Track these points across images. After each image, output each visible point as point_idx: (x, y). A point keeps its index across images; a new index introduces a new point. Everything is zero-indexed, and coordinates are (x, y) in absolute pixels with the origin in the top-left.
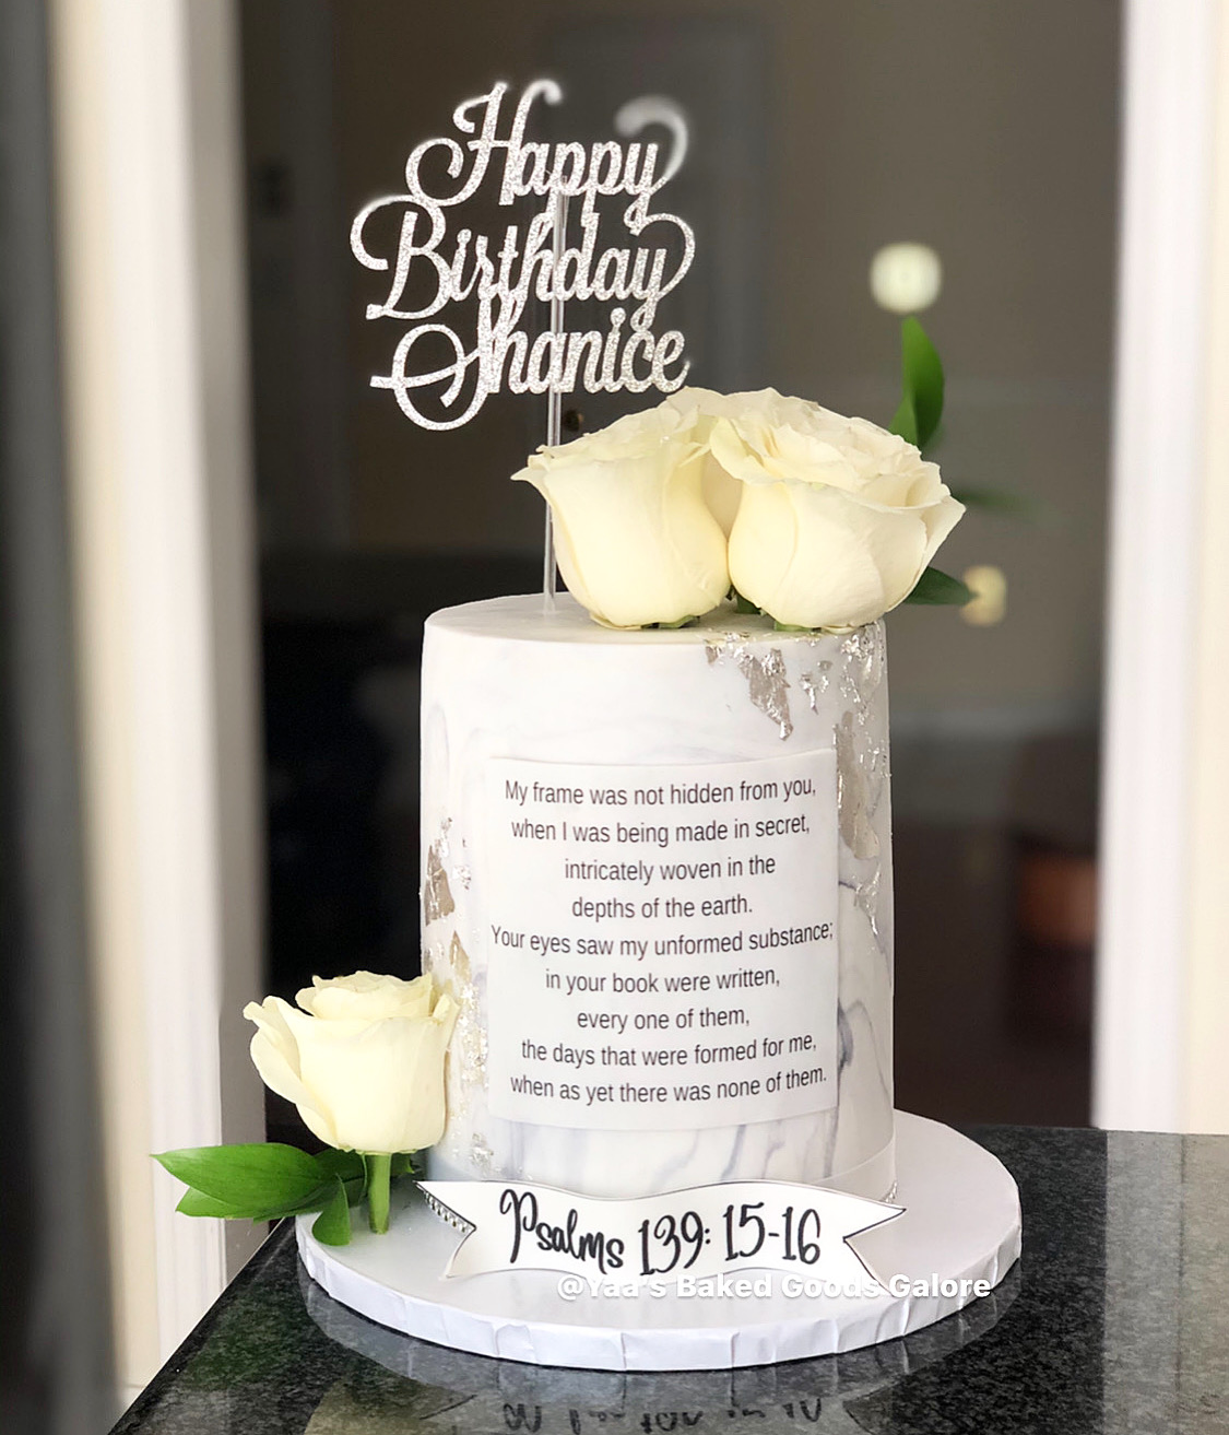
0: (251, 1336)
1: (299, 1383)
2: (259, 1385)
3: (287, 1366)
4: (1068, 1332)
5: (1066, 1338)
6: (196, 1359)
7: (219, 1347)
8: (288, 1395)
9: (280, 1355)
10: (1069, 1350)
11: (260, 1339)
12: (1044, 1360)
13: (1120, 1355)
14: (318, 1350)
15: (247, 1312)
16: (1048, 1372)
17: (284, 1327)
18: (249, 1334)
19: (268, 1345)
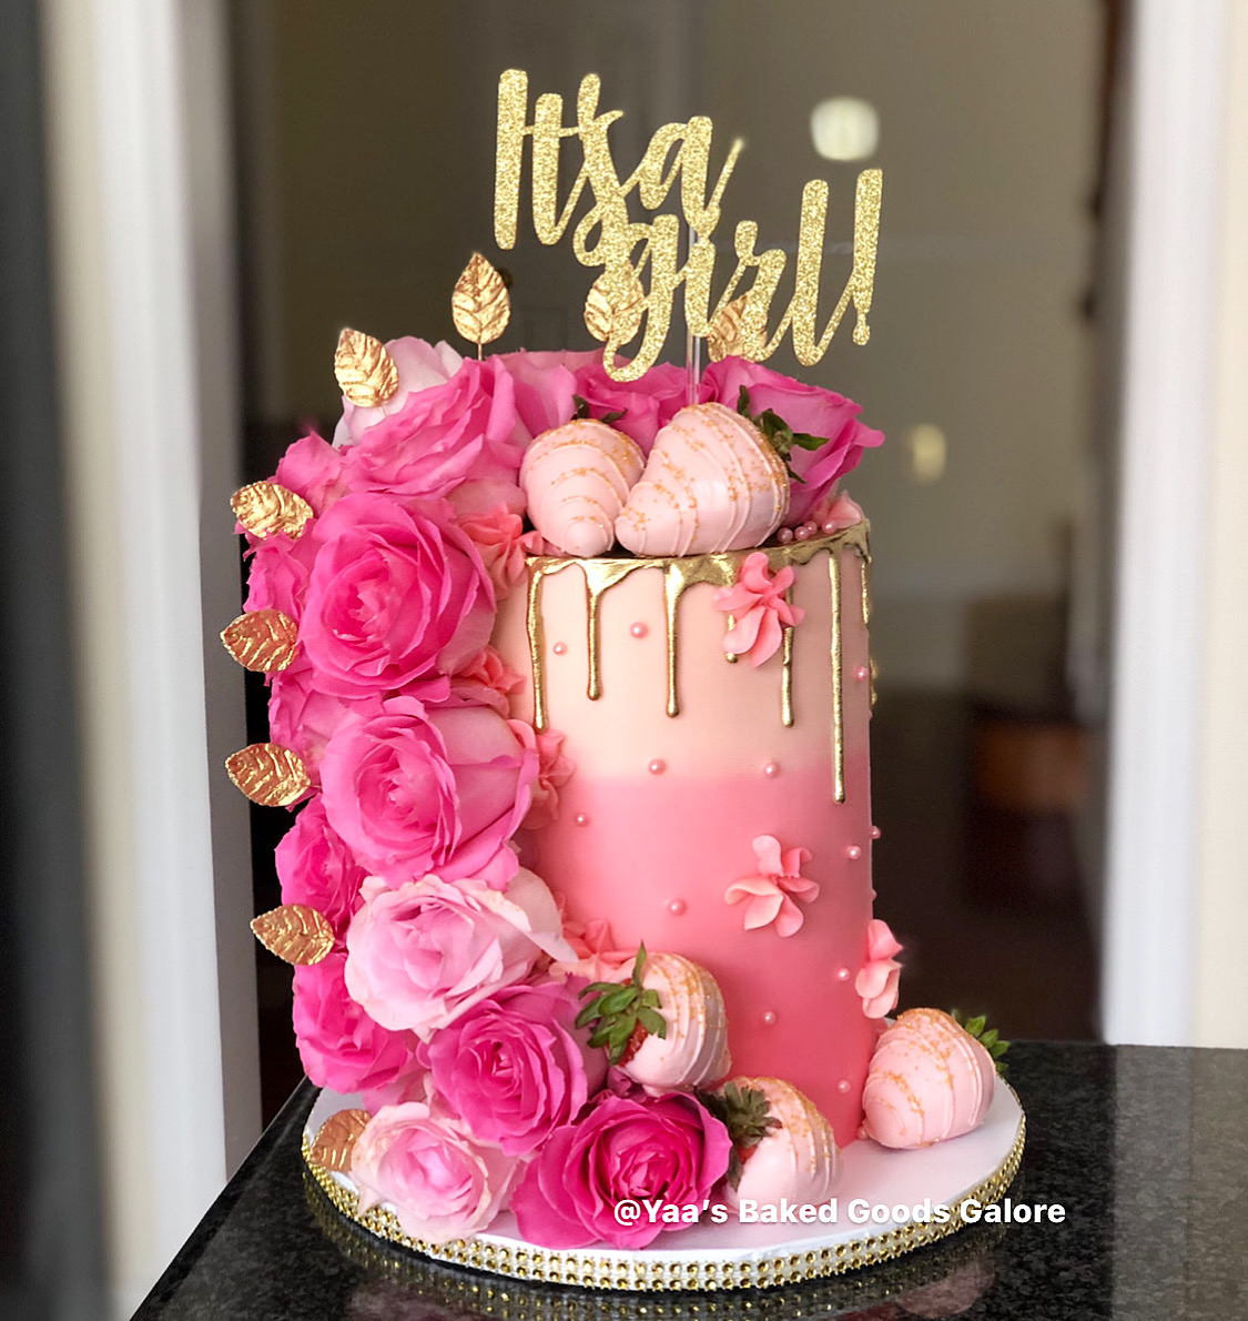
1: (283, 1312)
4: (1028, 1252)
5: (1027, 1258)
6: (182, 1287)
7: (202, 1275)
9: (262, 1282)
10: (1029, 1270)
11: (242, 1266)
12: (1005, 1281)
13: (1078, 1275)
14: (300, 1277)
15: (228, 1239)
16: (1010, 1292)
17: (266, 1254)
19: (252, 1272)
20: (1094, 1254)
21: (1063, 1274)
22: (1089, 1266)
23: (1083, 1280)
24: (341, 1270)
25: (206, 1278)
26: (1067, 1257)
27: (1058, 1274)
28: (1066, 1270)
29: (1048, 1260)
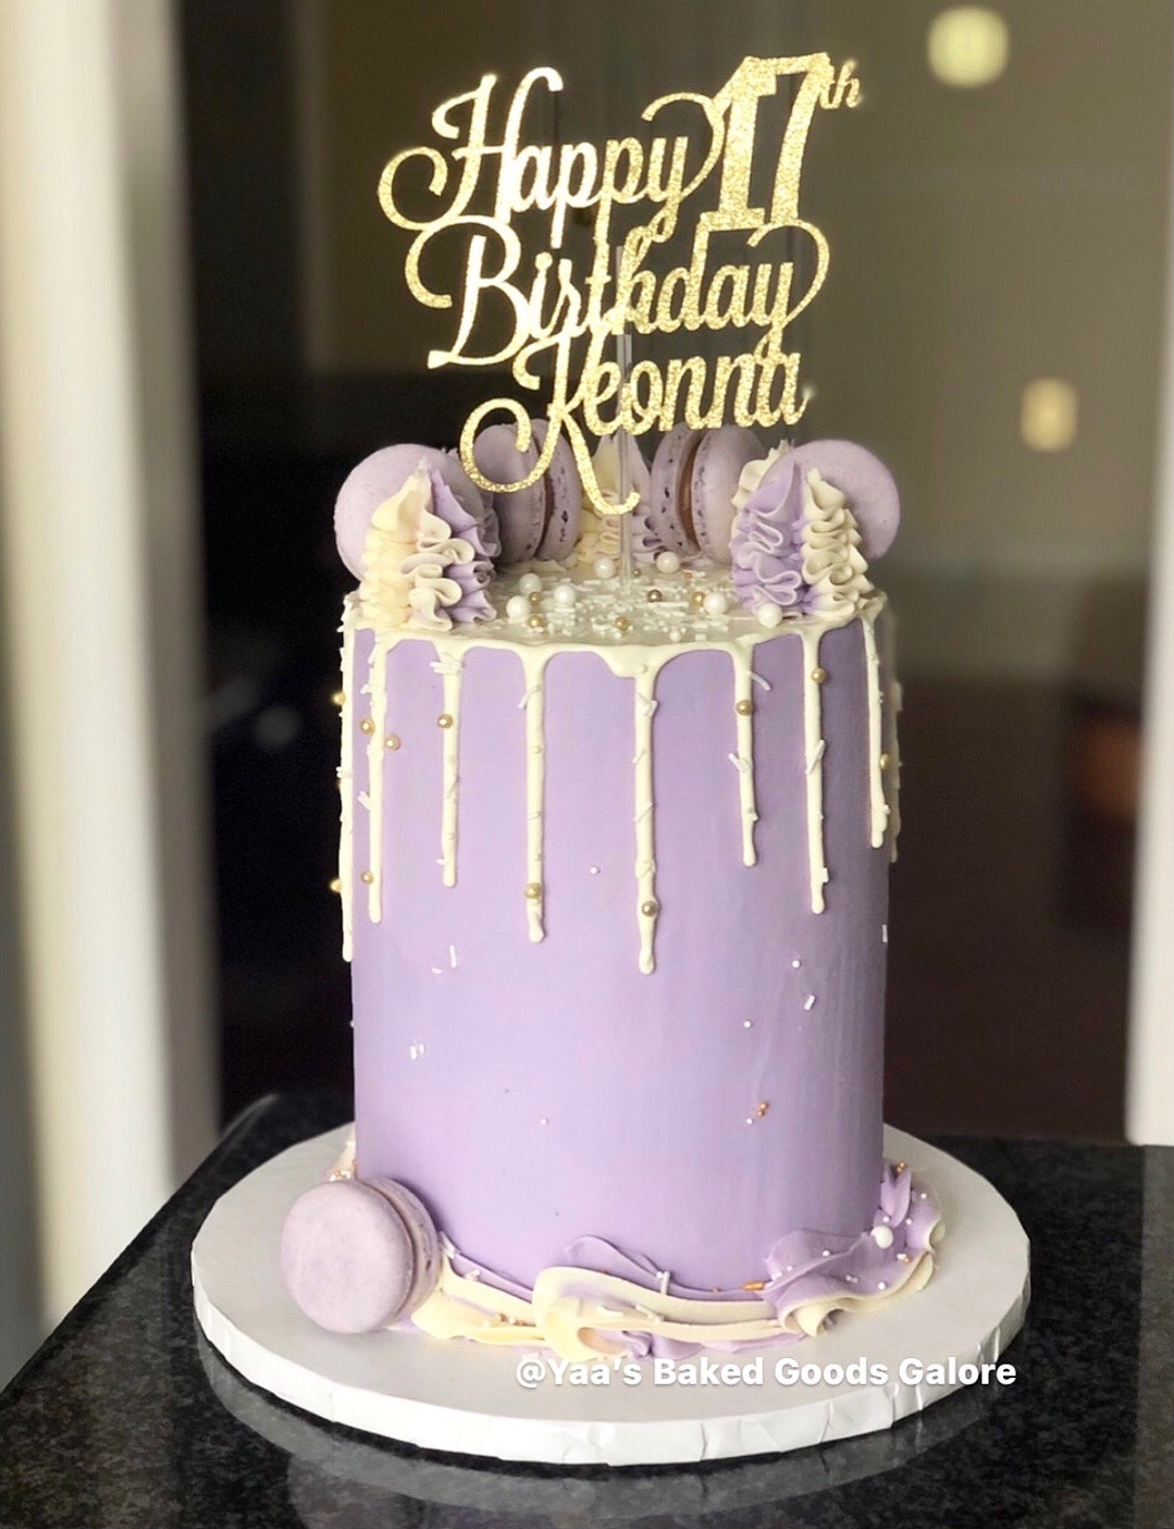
0: (75, 1389)
2: (75, 1453)
3: (111, 1428)
8: (106, 1465)
18: (73, 1385)
20: (1083, 1409)
21: (1044, 1435)
22: (1076, 1424)
23: (1067, 1442)
24: (197, 1401)
25: (39, 1406)
26: (1051, 1414)
27: (1036, 1435)
28: (1047, 1428)
29: (1027, 1416)
